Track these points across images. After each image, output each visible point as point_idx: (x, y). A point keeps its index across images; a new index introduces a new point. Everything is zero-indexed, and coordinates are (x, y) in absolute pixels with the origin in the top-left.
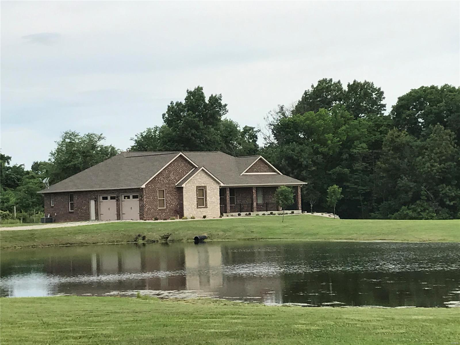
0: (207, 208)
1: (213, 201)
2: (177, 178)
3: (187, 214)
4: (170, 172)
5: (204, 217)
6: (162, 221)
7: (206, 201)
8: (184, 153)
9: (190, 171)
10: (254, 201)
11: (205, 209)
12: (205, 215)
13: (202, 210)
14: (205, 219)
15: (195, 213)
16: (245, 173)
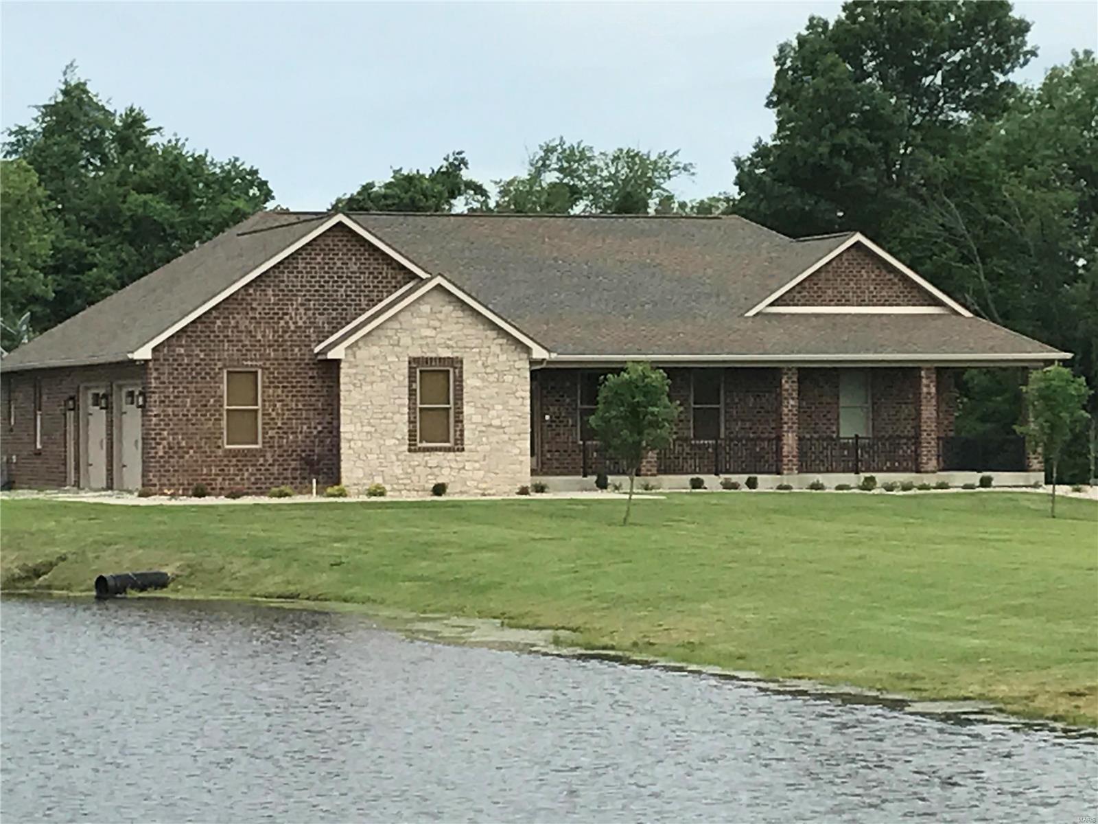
0: (463, 450)
1: (496, 422)
2: (320, 320)
3: (360, 474)
4: (287, 296)
5: (439, 489)
6: (222, 501)
7: (459, 421)
8: (360, 218)
9: (390, 293)
10: (785, 427)
11: (451, 455)
12: (440, 481)
13: (434, 459)
14: (443, 498)
15: (398, 471)
16: (772, 304)
